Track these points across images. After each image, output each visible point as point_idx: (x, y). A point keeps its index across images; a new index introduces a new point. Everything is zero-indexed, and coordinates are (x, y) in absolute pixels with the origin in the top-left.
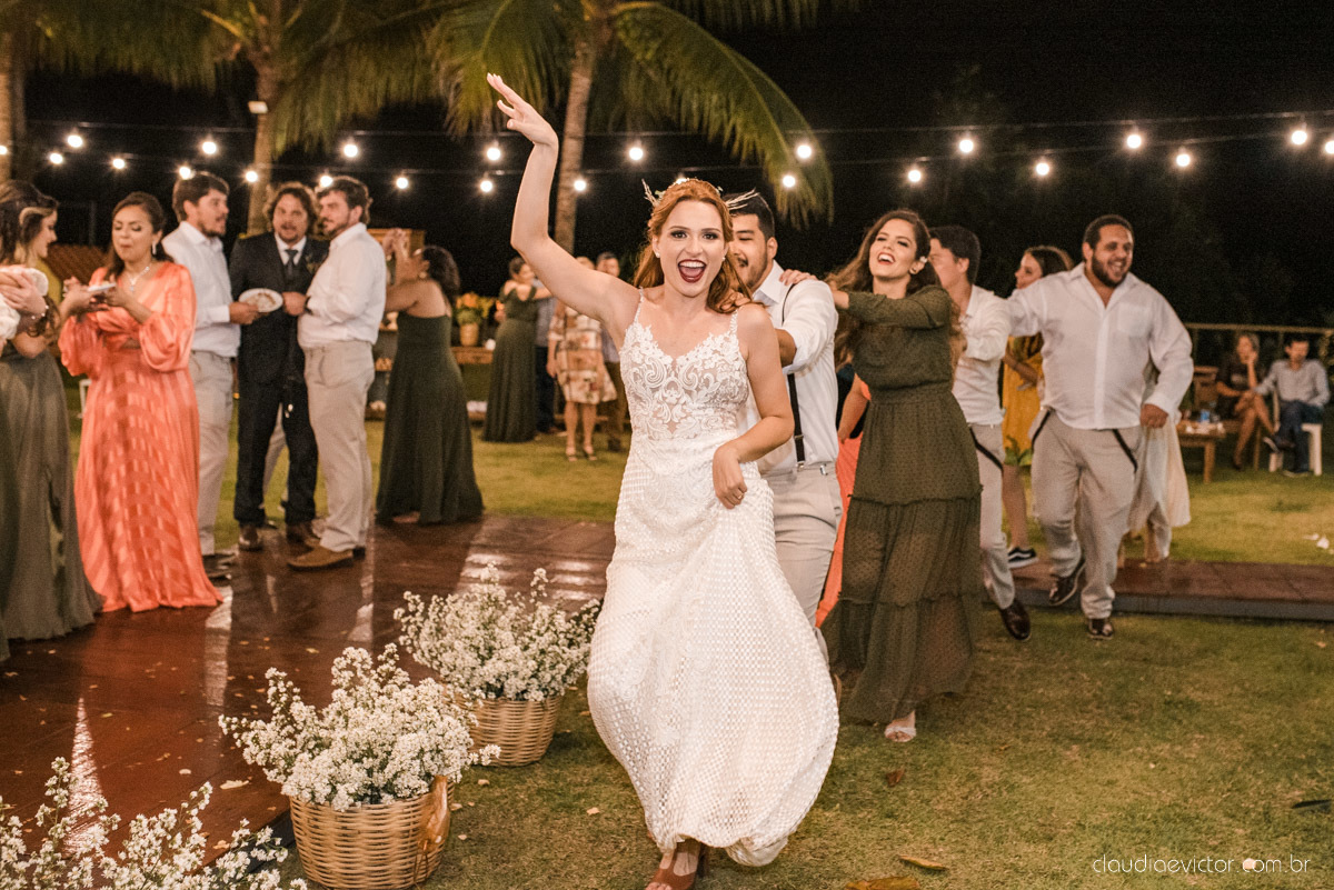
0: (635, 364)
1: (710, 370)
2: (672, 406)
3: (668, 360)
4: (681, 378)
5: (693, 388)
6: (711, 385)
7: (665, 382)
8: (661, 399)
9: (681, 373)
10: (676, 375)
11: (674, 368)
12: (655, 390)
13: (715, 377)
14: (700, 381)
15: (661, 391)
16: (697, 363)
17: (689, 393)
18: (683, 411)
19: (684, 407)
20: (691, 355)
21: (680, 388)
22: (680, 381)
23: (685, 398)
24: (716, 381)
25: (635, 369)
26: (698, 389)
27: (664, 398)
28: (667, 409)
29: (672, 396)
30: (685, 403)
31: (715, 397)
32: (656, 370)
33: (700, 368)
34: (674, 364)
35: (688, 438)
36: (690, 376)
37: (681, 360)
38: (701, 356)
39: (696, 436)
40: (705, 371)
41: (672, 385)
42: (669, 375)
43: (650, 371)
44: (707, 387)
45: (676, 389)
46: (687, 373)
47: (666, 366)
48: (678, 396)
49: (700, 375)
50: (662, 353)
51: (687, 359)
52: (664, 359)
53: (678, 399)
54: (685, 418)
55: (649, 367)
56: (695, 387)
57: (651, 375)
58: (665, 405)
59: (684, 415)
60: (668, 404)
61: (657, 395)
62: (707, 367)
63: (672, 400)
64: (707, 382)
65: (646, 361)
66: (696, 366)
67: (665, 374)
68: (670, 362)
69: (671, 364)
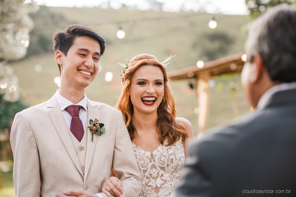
1: (172, 154)
2: (155, 178)
3: (148, 154)
4: (157, 162)
5: (165, 166)
6: (174, 162)
7: (150, 165)
8: (149, 175)
9: (156, 159)
10: (154, 161)
11: (152, 157)
12: (145, 171)
13: (175, 157)
14: (168, 161)
15: (148, 171)
17: (163, 168)
18: (162, 180)
19: (162, 178)
20: (159, 148)
22: (157, 164)
23: (161, 172)
24: (176, 159)
26: (168, 165)
27: (151, 175)
29: (154, 172)
30: (162, 175)
31: (177, 168)
32: (144, 161)
33: (167, 155)
34: (152, 155)
36: (162, 159)
38: (164, 148)
40: (170, 155)
41: (154, 166)
43: (141, 162)
44: (172, 163)
46: (161, 157)
47: (148, 157)
48: (158, 172)
49: (167, 158)
50: (144, 151)
51: (158, 151)
52: (146, 154)
53: (158, 173)
54: (163, 184)
55: (140, 159)
56: (166, 164)
57: (143, 163)
58: (151, 179)
59: (163, 182)
60: (153, 178)
61: (146, 174)
62: (170, 153)
63: (155, 175)
64: (172, 161)
65: (138, 157)
66: (164, 154)
67: (149, 161)
68: (150, 155)
69: (151, 156)
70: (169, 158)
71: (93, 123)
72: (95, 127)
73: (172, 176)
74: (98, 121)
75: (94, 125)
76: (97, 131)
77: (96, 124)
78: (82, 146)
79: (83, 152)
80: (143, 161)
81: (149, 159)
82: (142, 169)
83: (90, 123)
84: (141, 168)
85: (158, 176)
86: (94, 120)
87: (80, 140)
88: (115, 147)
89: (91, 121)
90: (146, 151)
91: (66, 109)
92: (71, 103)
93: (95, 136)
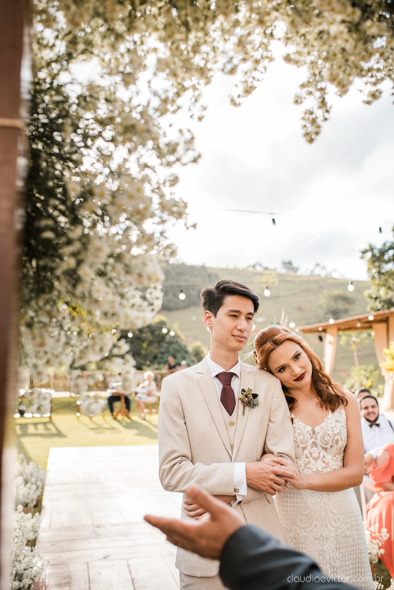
2: (316, 459)
3: (309, 428)
4: (319, 440)
5: (328, 447)
6: (339, 443)
7: (311, 441)
8: (309, 454)
9: (319, 437)
10: (316, 438)
11: (314, 434)
12: (304, 449)
13: (341, 437)
14: (333, 442)
15: (308, 448)
16: (329, 430)
17: (325, 449)
18: (324, 462)
20: (323, 425)
21: (319, 446)
23: (323, 453)
24: (342, 440)
26: (331, 447)
27: (311, 454)
29: (315, 451)
30: (324, 457)
32: (304, 436)
33: (331, 434)
34: (314, 431)
37: (317, 429)
38: (330, 426)
40: (335, 435)
41: (315, 444)
42: (312, 438)
43: (300, 437)
45: (316, 446)
46: (324, 436)
47: (308, 432)
48: (319, 451)
49: (332, 438)
50: (304, 424)
51: (322, 428)
52: (306, 428)
53: (319, 453)
55: (299, 434)
56: (330, 445)
57: (302, 439)
58: (311, 459)
59: (325, 466)
60: (313, 458)
61: (305, 452)
62: (335, 432)
63: (316, 455)
64: (337, 441)
65: (297, 431)
66: (328, 433)
67: (309, 437)
68: (311, 429)
69: (312, 431)
70: (334, 439)
71: (245, 393)
72: (247, 399)
73: (335, 458)
74: (251, 390)
75: (246, 396)
76: (249, 403)
77: (249, 394)
78: (232, 421)
79: (234, 428)
80: (302, 436)
81: (310, 435)
82: (301, 446)
83: (242, 394)
84: (300, 444)
85: (319, 456)
86: (246, 390)
87: (230, 414)
88: (269, 420)
89: (243, 391)
90: (307, 424)
91: (217, 376)
92: (221, 370)
93: (247, 408)
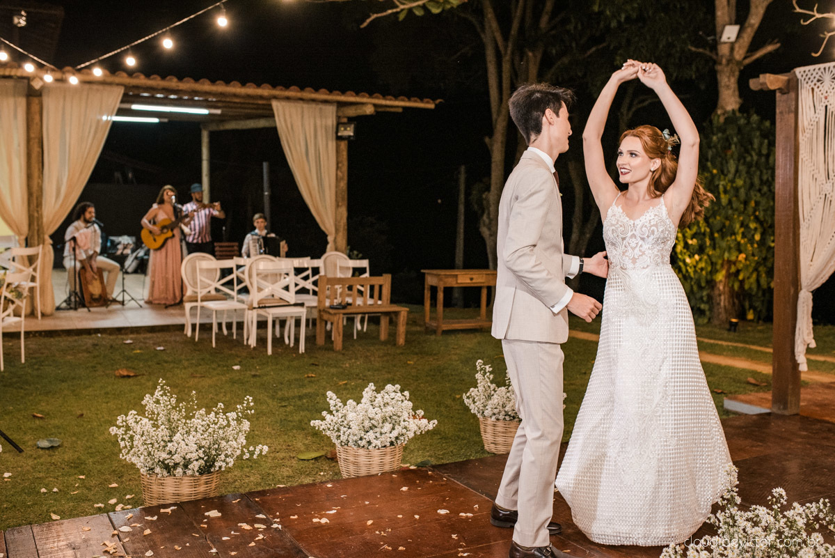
0: (612, 225)
1: (654, 225)
2: (633, 249)
4: (637, 231)
5: (645, 236)
6: (656, 233)
7: (630, 234)
8: (627, 244)
9: (638, 228)
11: (634, 226)
12: (623, 239)
14: (649, 232)
15: (627, 240)
16: (646, 222)
17: (643, 239)
18: (640, 250)
19: (641, 248)
20: (643, 218)
21: (638, 237)
22: (637, 233)
23: (641, 242)
24: (658, 231)
25: (613, 227)
26: (648, 237)
27: (629, 244)
28: (630, 251)
29: (633, 242)
30: (641, 246)
31: (658, 240)
33: (648, 225)
35: (643, 268)
36: (643, 230)
37: (637, 222)
38: (648, 218)
39: (648, 266)
40: (651, 226)
41: (634, 236)
42: (632, 231)
43: (621, 228)
44: (653, 235)
45: (635, 238)
46: (641, 228)
47: (630, 225)
50: (628, 219)
51: (641, 221)
52: (629, 221)
53: (637, 244)
54: (641, 255)
55: (621, 226)
57: (622, 230)
58: (629, 248)
59: (641, 254)
60: (631, 248)
61: (624, 242)
62: (652, 224)
63: (634, 245)
64: (653, 232)
65: (620, 223)
67: (630, 230)
69: (633, 224)
70: (650, 229)
73: (652, 248)
80: (623, 228)
84: (619, 234)
85: (637, 246)
